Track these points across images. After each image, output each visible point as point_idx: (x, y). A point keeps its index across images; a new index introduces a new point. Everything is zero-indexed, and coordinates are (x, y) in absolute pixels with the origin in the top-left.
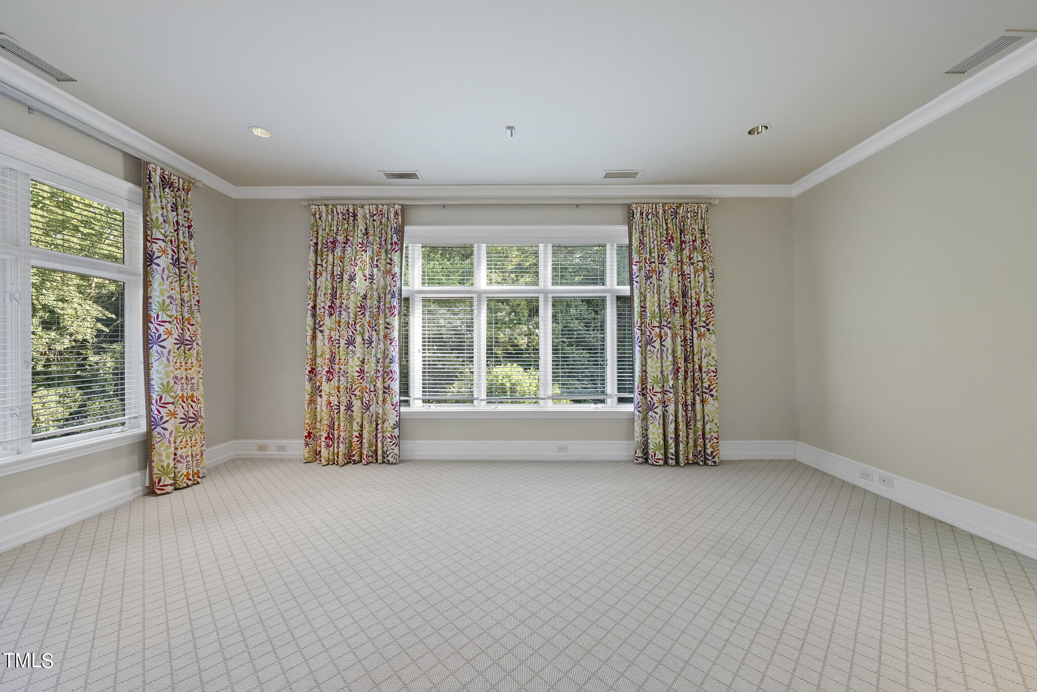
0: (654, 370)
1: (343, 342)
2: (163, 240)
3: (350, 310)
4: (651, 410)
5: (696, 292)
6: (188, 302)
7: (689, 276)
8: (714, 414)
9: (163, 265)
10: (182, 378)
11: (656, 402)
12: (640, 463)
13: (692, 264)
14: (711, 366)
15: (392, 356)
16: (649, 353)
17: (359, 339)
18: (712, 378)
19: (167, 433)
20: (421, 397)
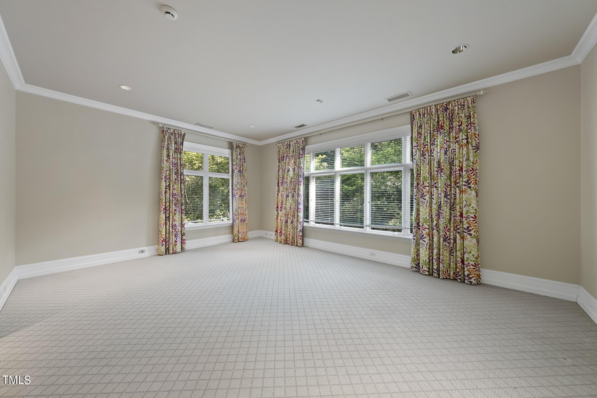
0: (424, 214)
1: (285, 196)
2: (236, 165)
3: (288, 183)
4: (421, 239)
5: (460, 161)
6: (243, 183)
7: (454, 151)
8: (472, 248)
9: (236, 173)
10: (240, 207)
11: (424, 234)
12: (413, 271)
13: (457, 142)
14: (471, 213)
15: (300, 202)
16: (421, 203)
17: (290, 194)
18: (471, 222)
19: (236, 224)
20: (314, 220)
